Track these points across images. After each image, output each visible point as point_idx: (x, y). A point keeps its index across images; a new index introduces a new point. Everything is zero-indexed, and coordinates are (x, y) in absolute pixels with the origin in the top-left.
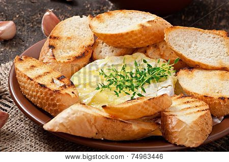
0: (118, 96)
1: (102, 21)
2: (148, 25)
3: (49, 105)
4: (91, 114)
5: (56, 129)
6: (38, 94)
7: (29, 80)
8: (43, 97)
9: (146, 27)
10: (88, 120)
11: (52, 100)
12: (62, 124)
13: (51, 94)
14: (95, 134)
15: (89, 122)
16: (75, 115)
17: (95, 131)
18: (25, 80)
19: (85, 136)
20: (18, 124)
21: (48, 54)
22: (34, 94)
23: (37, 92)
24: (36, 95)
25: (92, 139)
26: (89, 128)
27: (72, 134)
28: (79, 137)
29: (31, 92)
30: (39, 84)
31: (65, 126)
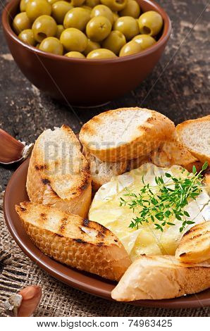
0: (162, 230)
1: (93, 133)
2: (150, 126)
3: (97, 265)
4: (169, 268)
5: (133, 298)
6: (77, 253)
7: (57, 237)
8: (85, 256)
9: (150, 129)
10: (168, 277)
11: (99, 257)
12: (138, 289)
13: (96, 251)
14: (178, 292)
15: (169, 279)
16: (150, 274)
17: (178, 288)
18: (49, 237)
19: (168, 298)
20: (48, 296)
21: (46, 192)
22: (70, 254)
23: (75, 251)
24: (74, 254)
25: (176, 299)
26: (171, 286)
27: (154, 298)
28: (163, 300)
29: (63, 253)
30: (74, 240)
31: (143, 291)
